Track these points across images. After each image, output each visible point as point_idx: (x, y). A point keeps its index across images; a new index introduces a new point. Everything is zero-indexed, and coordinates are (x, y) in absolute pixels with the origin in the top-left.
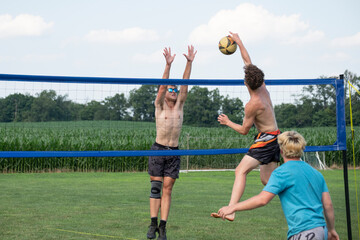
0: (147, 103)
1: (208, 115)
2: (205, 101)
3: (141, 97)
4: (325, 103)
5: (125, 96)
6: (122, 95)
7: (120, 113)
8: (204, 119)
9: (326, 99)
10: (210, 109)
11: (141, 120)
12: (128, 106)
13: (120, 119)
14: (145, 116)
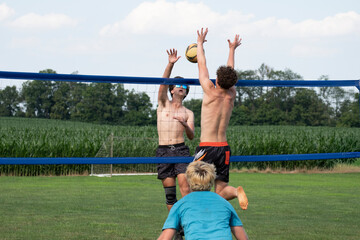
0: (42, 97)
1: (111, 111)
2: (108, 96)
3: (35, 90)
4: (240, 99)
5: (17, 89)
6: (14, 88)
7: (10, 108)
8: (106, 115)
9: (240, 95)
10: (113, 104)
11: (35, 117)
12: (20, 100)
13: (11, 115)
14: (40, 112)
